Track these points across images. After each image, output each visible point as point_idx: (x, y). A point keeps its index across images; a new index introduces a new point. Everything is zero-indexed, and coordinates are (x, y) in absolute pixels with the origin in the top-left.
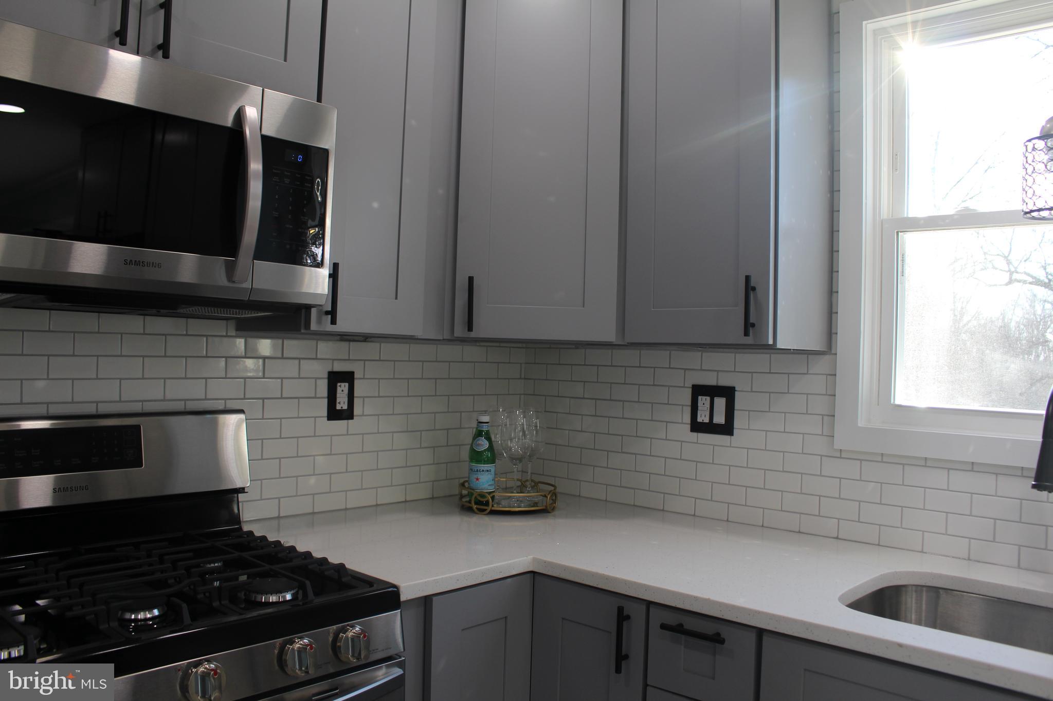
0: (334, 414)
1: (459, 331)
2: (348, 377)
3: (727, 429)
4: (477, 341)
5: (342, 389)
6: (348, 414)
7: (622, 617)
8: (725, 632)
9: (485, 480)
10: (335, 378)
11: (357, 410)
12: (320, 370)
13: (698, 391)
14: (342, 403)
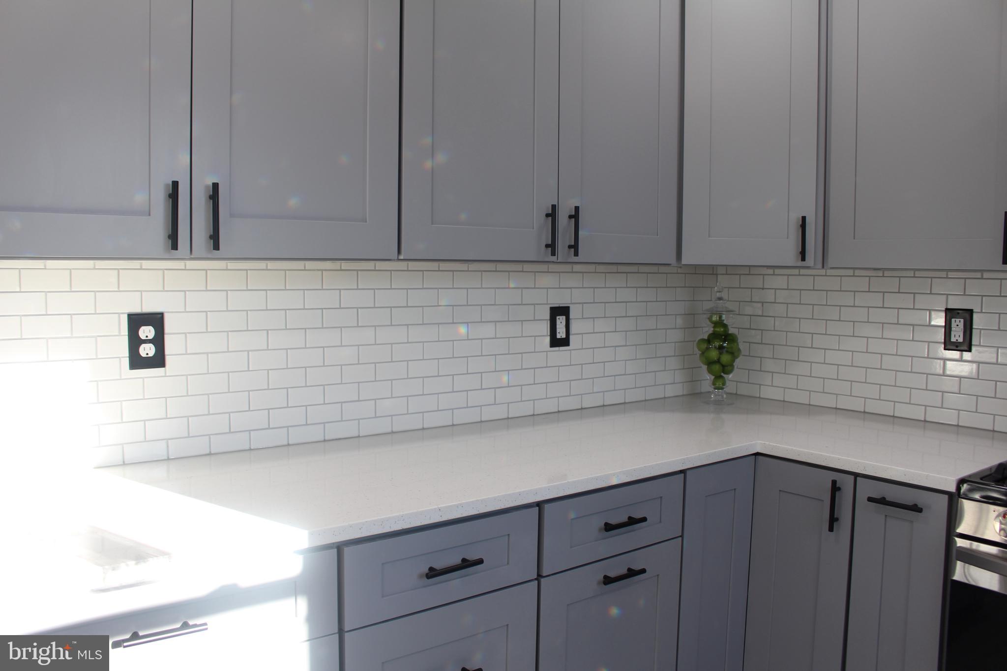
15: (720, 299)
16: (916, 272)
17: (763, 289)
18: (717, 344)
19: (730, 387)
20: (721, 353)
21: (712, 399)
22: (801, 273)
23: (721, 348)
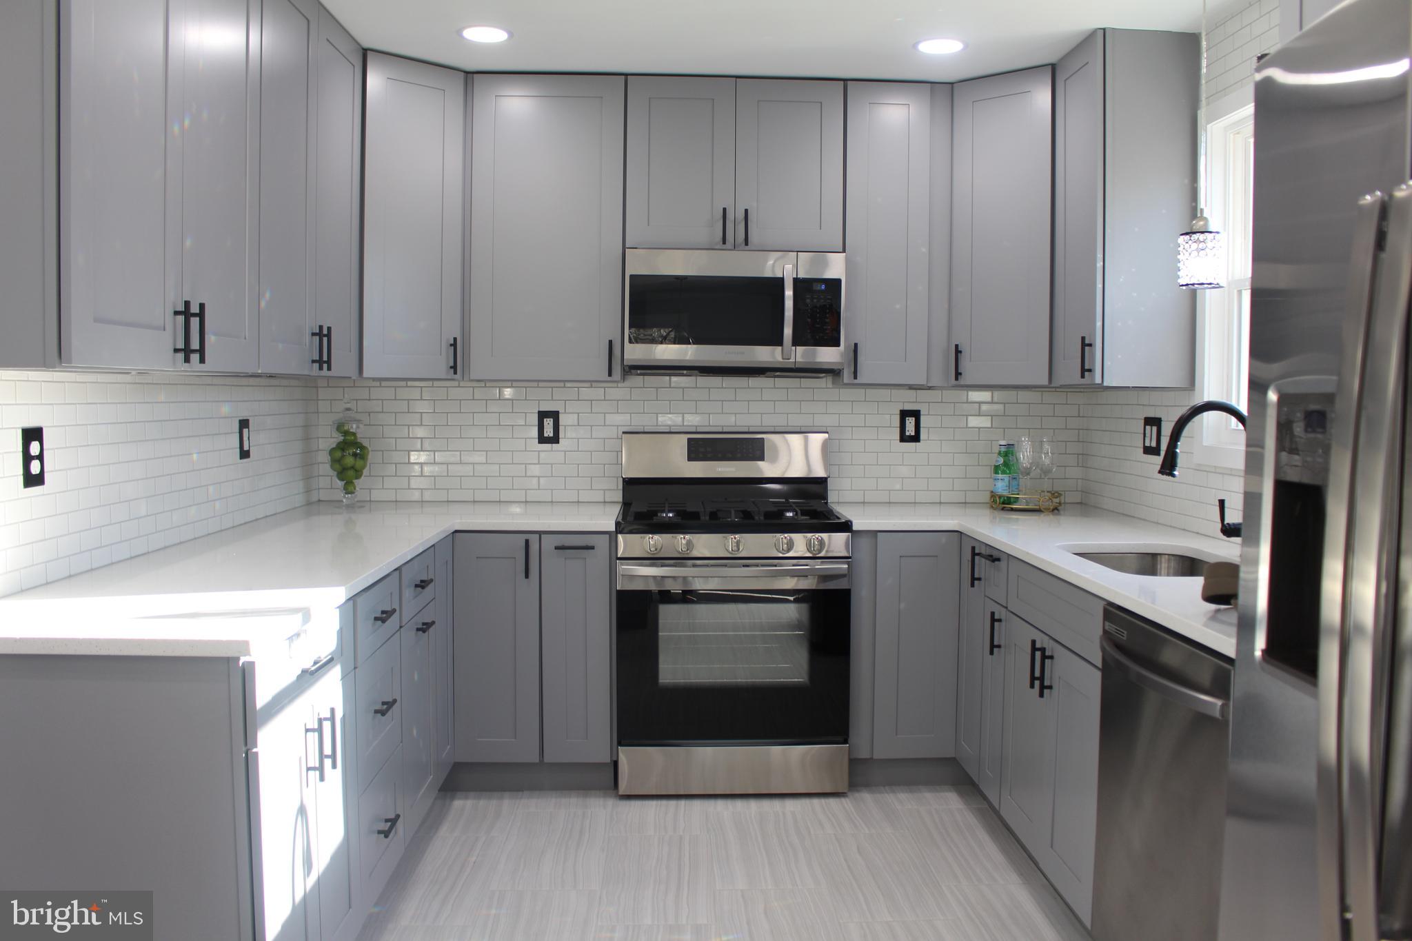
15: (348, 409)
16: (514, 383)
17: (369, 400)
18: (351, 451)
19: (360, 494)
20: (355, 460)
21: (344, 504)
22: (409, 385)
23: (355, 455)
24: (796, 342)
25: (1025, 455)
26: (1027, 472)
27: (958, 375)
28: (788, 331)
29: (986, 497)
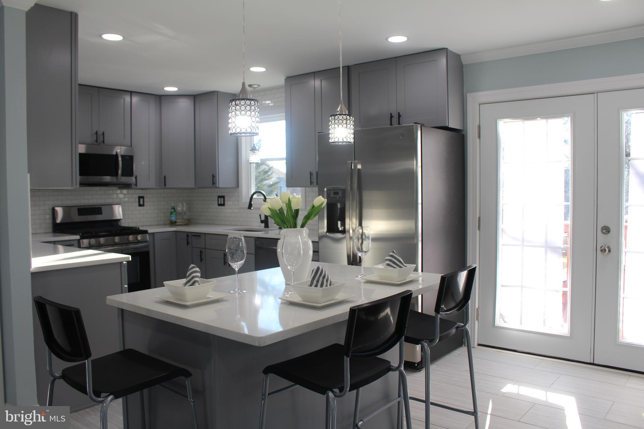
0: (140, 205)
1: (163, 186)
2: (143, 197)
3: (223, 205)
4: (167, 188)
5: (141, 200)
6: (143, 205)
7: (188, 236)
8: (201, 235)
9: (173, 218)
10: (140, 198)
11: (145, 204)
12: (137, 196)
13: (219, 197)
14: (142, 203)
24: (123, 175)
25: (179, 209)
26: (180, 214)
27: (165, 185)
28: (120, 172)
29: (169, 222)
